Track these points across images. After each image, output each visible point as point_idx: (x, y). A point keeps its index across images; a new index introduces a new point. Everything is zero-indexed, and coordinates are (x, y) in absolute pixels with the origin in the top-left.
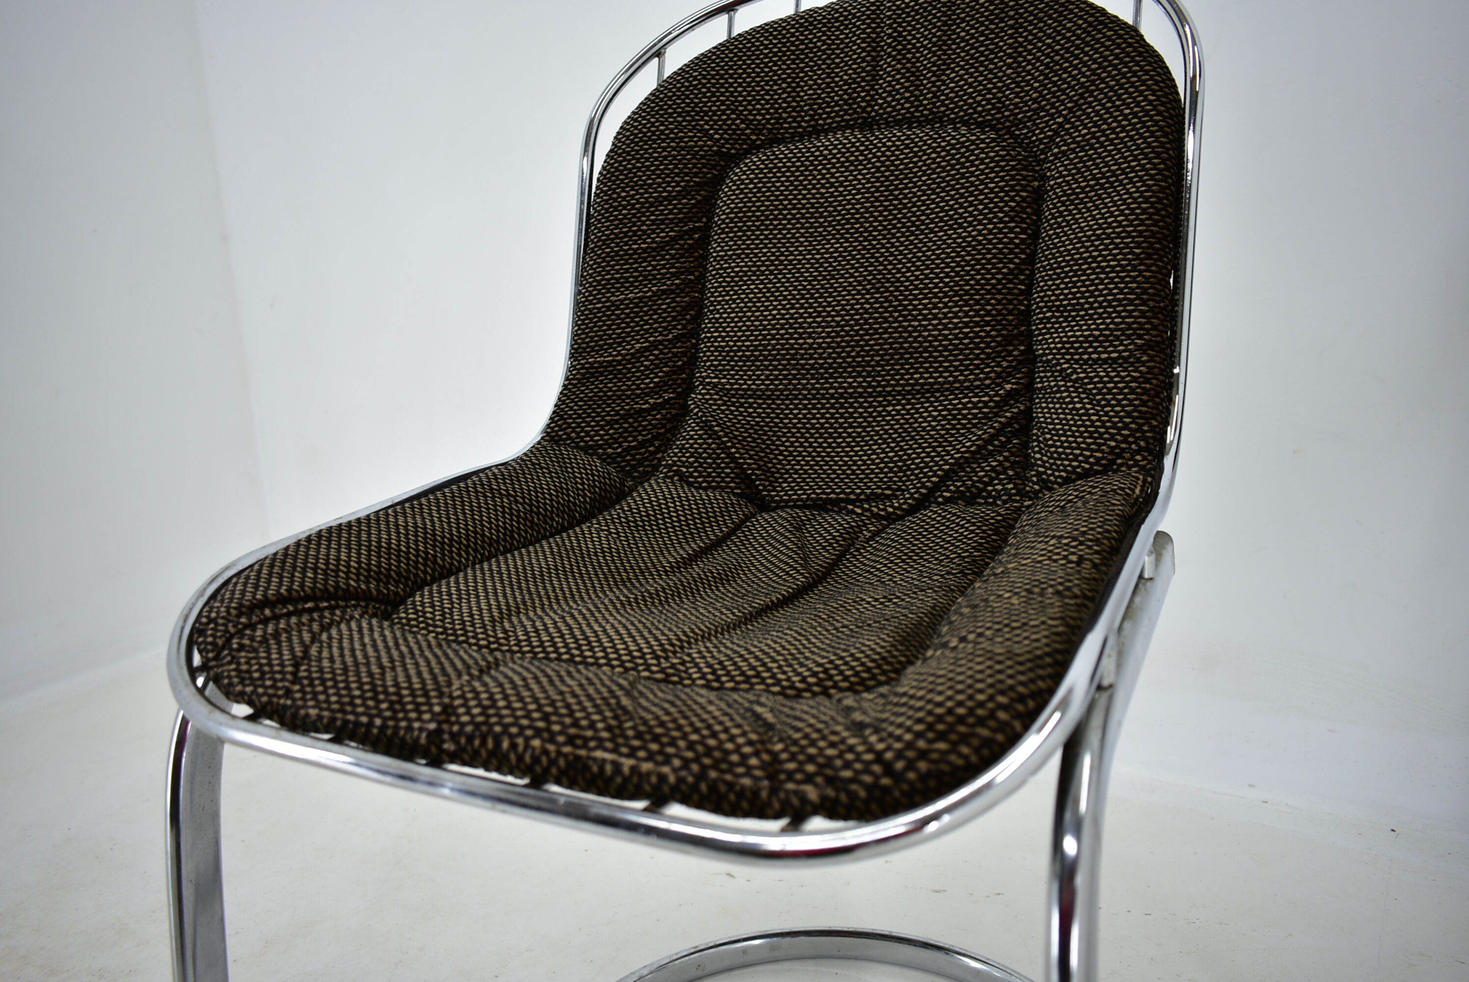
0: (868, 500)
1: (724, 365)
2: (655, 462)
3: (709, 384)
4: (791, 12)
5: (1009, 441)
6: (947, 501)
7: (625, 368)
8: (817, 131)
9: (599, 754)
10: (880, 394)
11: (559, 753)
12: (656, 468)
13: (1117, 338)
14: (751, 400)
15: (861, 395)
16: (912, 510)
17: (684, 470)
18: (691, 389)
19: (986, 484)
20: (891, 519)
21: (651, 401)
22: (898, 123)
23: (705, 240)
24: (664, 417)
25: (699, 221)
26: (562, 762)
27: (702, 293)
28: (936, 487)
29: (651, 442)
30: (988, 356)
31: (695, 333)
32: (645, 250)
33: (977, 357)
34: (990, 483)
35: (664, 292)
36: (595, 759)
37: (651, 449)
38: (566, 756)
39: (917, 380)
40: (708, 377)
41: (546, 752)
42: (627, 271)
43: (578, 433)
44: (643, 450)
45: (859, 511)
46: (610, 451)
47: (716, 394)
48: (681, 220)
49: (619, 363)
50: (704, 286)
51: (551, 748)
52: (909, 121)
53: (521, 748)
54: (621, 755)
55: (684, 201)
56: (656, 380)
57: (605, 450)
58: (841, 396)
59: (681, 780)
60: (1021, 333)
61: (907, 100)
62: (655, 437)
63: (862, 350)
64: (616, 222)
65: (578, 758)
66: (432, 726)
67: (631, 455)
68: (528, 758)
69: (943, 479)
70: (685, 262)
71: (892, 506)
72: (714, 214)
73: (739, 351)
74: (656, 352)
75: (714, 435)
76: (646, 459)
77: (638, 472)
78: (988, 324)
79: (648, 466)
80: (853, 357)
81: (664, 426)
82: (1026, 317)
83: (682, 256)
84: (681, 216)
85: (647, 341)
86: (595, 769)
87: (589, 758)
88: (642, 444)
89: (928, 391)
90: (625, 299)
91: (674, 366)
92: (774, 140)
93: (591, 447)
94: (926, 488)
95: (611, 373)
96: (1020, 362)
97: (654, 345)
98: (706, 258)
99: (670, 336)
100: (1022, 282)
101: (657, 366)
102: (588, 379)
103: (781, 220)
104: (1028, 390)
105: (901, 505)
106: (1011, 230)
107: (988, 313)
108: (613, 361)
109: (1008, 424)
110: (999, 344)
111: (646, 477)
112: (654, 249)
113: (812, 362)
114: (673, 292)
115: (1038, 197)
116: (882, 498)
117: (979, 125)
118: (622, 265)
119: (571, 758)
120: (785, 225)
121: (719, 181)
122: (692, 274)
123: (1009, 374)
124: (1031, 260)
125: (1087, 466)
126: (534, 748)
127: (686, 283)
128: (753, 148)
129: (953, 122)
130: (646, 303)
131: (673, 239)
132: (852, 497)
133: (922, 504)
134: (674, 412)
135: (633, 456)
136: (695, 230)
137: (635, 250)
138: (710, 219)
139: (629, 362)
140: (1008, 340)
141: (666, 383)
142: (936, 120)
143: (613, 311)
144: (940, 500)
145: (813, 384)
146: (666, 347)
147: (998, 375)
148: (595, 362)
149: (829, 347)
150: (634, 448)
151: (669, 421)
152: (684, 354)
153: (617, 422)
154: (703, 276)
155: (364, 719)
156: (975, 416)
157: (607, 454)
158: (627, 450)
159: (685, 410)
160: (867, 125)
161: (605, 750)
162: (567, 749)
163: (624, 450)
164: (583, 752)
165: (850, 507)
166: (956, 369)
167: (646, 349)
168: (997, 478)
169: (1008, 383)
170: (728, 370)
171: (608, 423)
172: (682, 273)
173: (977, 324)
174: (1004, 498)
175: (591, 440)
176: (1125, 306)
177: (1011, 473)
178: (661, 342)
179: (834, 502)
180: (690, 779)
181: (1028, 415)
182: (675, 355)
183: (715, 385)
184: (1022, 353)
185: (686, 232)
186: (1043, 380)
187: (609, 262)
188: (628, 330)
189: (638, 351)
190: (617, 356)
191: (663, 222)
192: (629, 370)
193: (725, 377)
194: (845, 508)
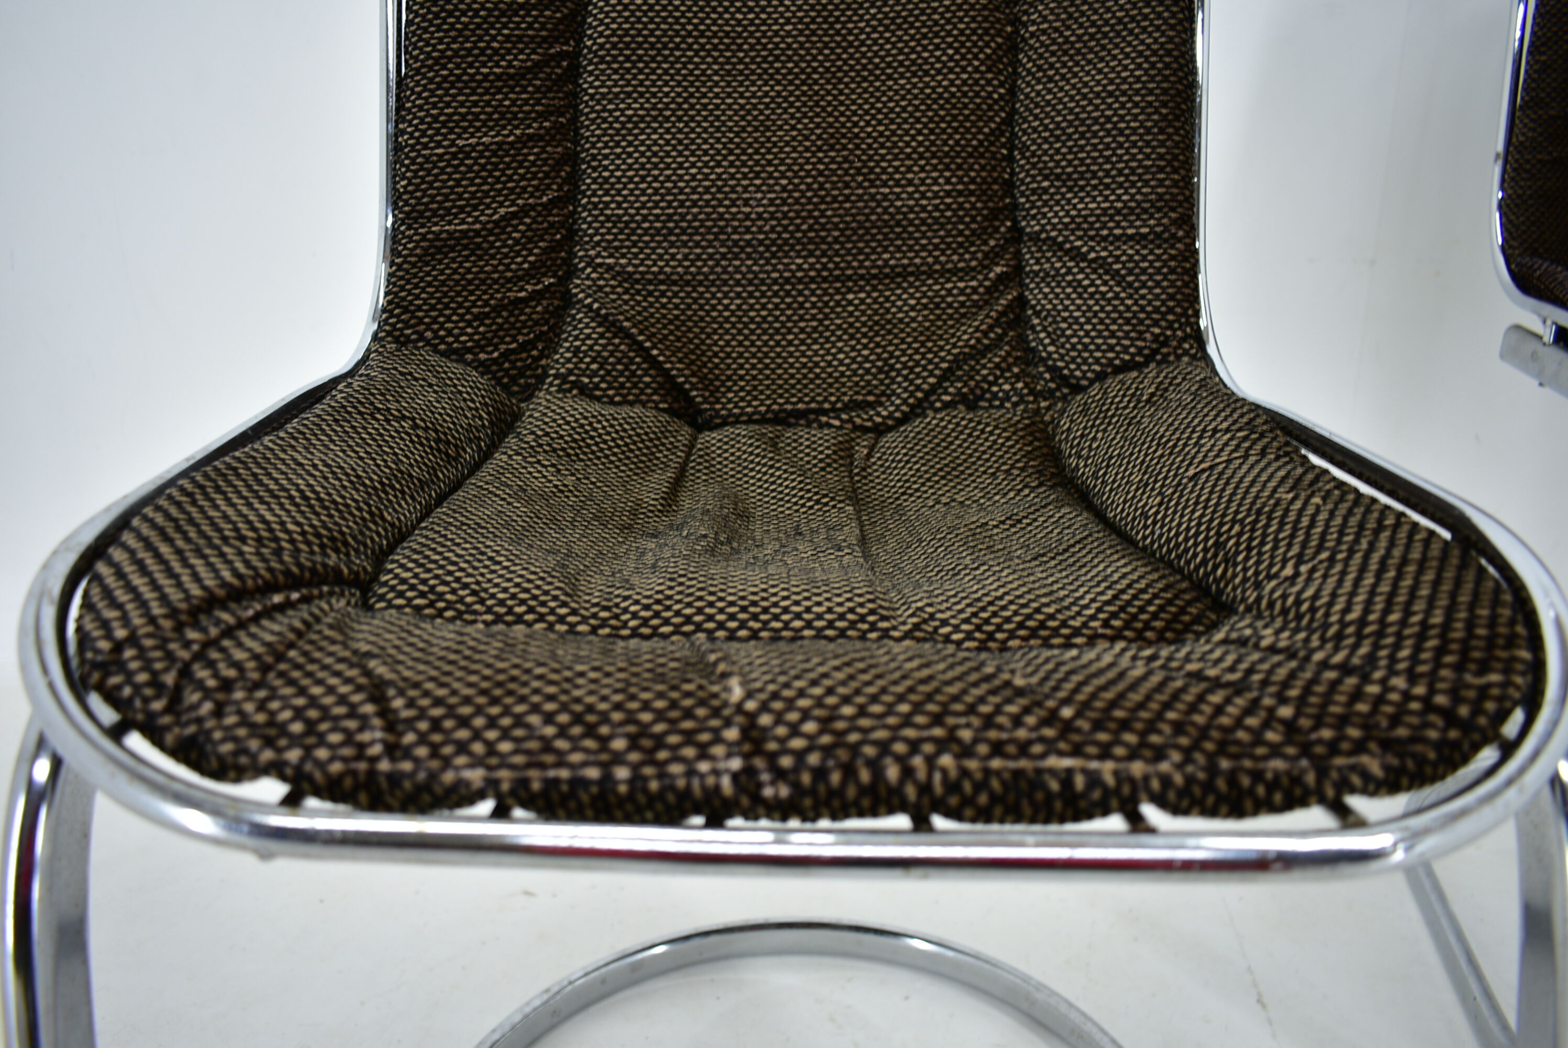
0: (847, 408)
1: (622, 241)
2: (540, 371)
3: (600, 265)
5: (1005, 334)
6: (946, 405)
7: (486, 241)
9: (1053, 762)
10: (837, 279)
11: (987, 772)
12: (541, 379)
13: (1145, 211)
14: (663, 287)
15: (813, 280)
16: (905, 419)
17: (586, 380)
18: (572, 272)
19: (991, 384)
20: (880, 431)
21: (529, 288)
23: (574, 72)
24: (546, 310)
25: (567, 43)
26: (995, 784)
27: (576, 143)
28: (933, 389)
29: (531, 344)
30: (973, 232)
31: (570, 197)
32: (499, 77)
33: (961, 233)
34: (995, 383)
35: (530, 137)
36: (1052, 772)
37: (535, 353)
38: (998, 773)
39: (886, 261)
40: (598, 255)
41: (965, 773)
42: (475, 104)
43: (435, 332)
44: (524, 355)
45: (837, 423)
46: (482, 356)
47: (613, 278)
48: (544, 39)
49: (477, 233)
50: (577, 132)
51: (972, 764)
53: (921, 775)
54: (1089, 757)
55: (547, 13)
56: (532, 259)
57: (476, 354)
58: (787, 281)
59: (1190, 780)
60: (1006, 207)
62: (538, 338)
63: (817, 223)
64: (453, 34)
65: (1018, 774)
66: (736, 764)
67: (510, 362)
68: (938, 788)
69: (942, 379)
70: (553, 99)
71: (878, 414)
72: (582, 35)
73: (644, 221)
74: (528, 220)
76: (528, 367)
77: (519, 385)
78: (972, 193)
79: (531, 377)
80: (804, 232)
81: (547, 322)
82: (1009, 186)
83: (550, 90)
84: (544, 33)
85: (513, 204)
86: (1054, 786)
87: (1039, 771)
88: (523, 347)
89: (898, 276)
90: (478, 144)
91: (552, 241)
93: (456, 351)
94: (922, 391)
95: (466, 247)
96: (1006, 240)
97: (524, 211)
98: (575, 95)
99: (545, 199)
100: (1003, 146)
101: (530, 240)
102: (433, 255)
103: (684, 50)
104: (1019, 275)
105: (891, 413)
106: (989, 82)
107: (973, 181)
108: (469, 230)
109: (1002, 314)
110: (985, 218)
111: (528, 394)
112: (511, 77)
113: (748, 237)
114: (541, 138)
118: (467, 95)
119: (1006, 776)
120: (691, 58)
122: (562, 115)
123: (997, 255)
125: (1127, 357)
126: (944, 771)
127: (557, 127)
130: (507, 151)
131: (536, 64)
132: (827, 406)
133: (916, 410)
134: (556, 303)
135: (513, 363)
136: (562, 55)
137: (486, 76)
138: (579, 42)
139: (491, 232)
140: (995, 214)
141: (544, 264)
143: (462, 160)
144: (938, 405)
145: (749, 267)
146: (539, 214)
147: (986, 256)
148: (441, 232)
149: (772, 218)
150: (513, 351)
151: (552, 314)
152: (562, 224)
153: (487, 315)
154: (574, 120)
155: (593, 773)
156: (962, 304)
157: (479, 360)
158: (505, 355)
159: (568, 300)
161: (1061, 754)
162: (996, 763)
163: (501, 355)
164: (1023, 763)
165: (824, 419)
166: (936, 247)
167: (514, 215)
168: (1002, 376)
169: (997, 264)
170: (628, 247)
171: (476, 317)
172: (551, 114)
173: (960, 193)
174: (1014, 399)
175: (457, 341)
176: (1154, 174)
177: (1016, 370)
178: (533, 207)
179: (803, 414)
180: (1201, 775)
181: (1021, 302)
182: (552, 225)
183: (610, 268)
184: (1009, 229)
185: (553, 57)
186: (1032, 256)
187: (447, 90)
188: (485, 188)
189: (503, 218)
190: (473, 223)
191: (520, 38)
192: (492, 244)
193: (623, 256)
194: (816, 420)
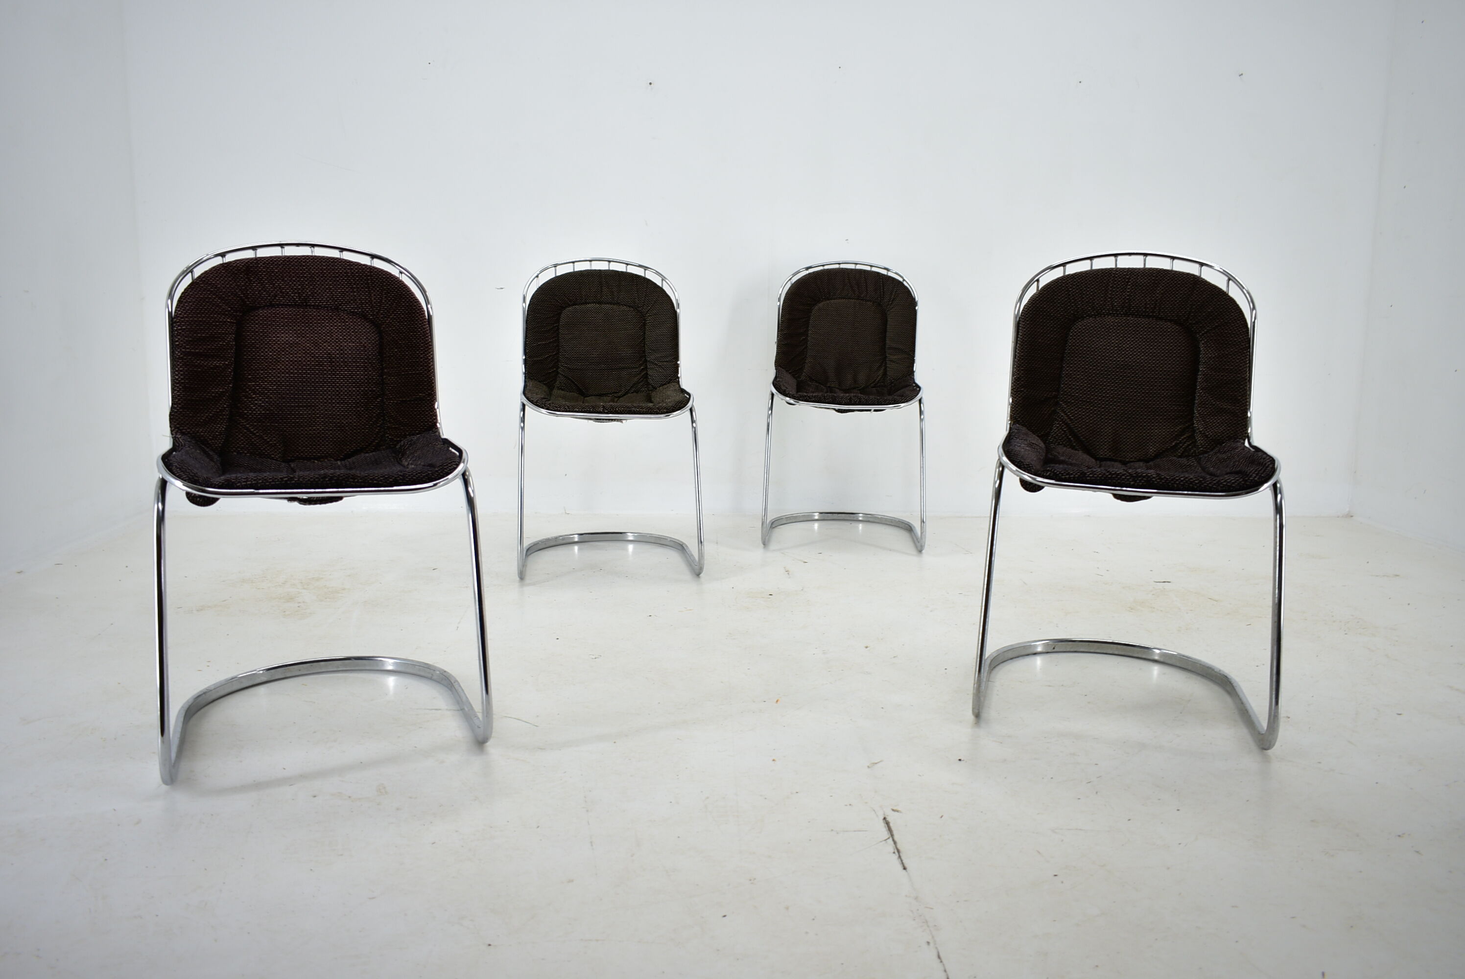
1: (568, 361)
3: (564, 366)
4: (554, 276)
5: (643, 379)
6: (632, 393)
8: (586, 303)
10: (611, 369)
14: (576, 370)
15: (606, 369)
16: (624, 395)
18: (559, 367)
20: (619, 397)
21: (551, 370)
22: (608, 303)
23: (558, 330)
24: (554, 374)
25: (556, 324)
27: (559, 343)
28: (629, 389)
30: (637, 360)
31: (558, 353)
33: (634, 360)
35: (551, 342)
39: (620, 366)
40: (564, 364)
50: (559, 341)
52: (611, 303)
56: (551, 365)
60: (643, 355)
61: (611, 298)
63: (606, 358)
69: (632, 387)
73: (571, 357)
75: (569, 379)
78: (637, 353)
80: (604, 360)
82: (644, 352)
83: (552, 333)
84: (551, 323)
89: (623, 368)
91: (555, 361)
92: (575, 304)
96: (643, 362)
97: (550, 356)
99: (553, 353)
100: (643, 344)
101: (551, 361)
103: (578, 325)
104: (646, 368)
106: (638, 331)
107: (637, 350)
109: (643, 376)
110: (639, 357)
113: (593, 361)
114: (553, 342)
115: (645, 324)
116: (616, 393)
117: (629, 306)
121: (560, 314)
123: (642, 364)
124: (644, 339)
128: (569, 306)
129: (622, 305)
130: (546, 344)
131: (549, 329)
134: (556, 373)
136: (556, 326)
138: (559, 324)
140: (641, 357)
141: (553, 366)
142: (618, 304)
145: (594, 366)
146: (553, 356)
147: (639, 365)
149: (598, 357)
151: (555, 376)
152: (557, 358)
154: (559, 339)
156: (635, 373)
159: (558, 372)
160: (600, 303)
166: (629, 363)
167: (548, 357)
169: (642, 366)
170: (569, 363)
173: (634, 353)
181: (647, 374)
182: (555, 358)
183: (566, 367)
184: (644, 359)
185: (552, 327)
186: (648, 364)
191: (546, 324)
